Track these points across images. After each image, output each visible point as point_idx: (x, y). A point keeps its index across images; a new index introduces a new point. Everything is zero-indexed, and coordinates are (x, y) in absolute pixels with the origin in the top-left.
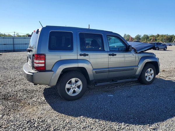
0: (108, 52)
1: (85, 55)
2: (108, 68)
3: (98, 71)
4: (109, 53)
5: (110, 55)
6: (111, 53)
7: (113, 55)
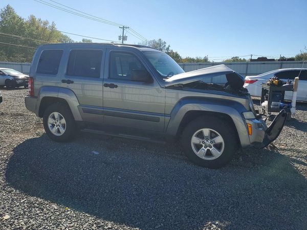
0: (103, 80)
1: (69, 82)
2: (103, 108)
3: (86, 109)
4: (105, 82)
5: (106, 85)
6: (109, 83)
7: (112, 86)
